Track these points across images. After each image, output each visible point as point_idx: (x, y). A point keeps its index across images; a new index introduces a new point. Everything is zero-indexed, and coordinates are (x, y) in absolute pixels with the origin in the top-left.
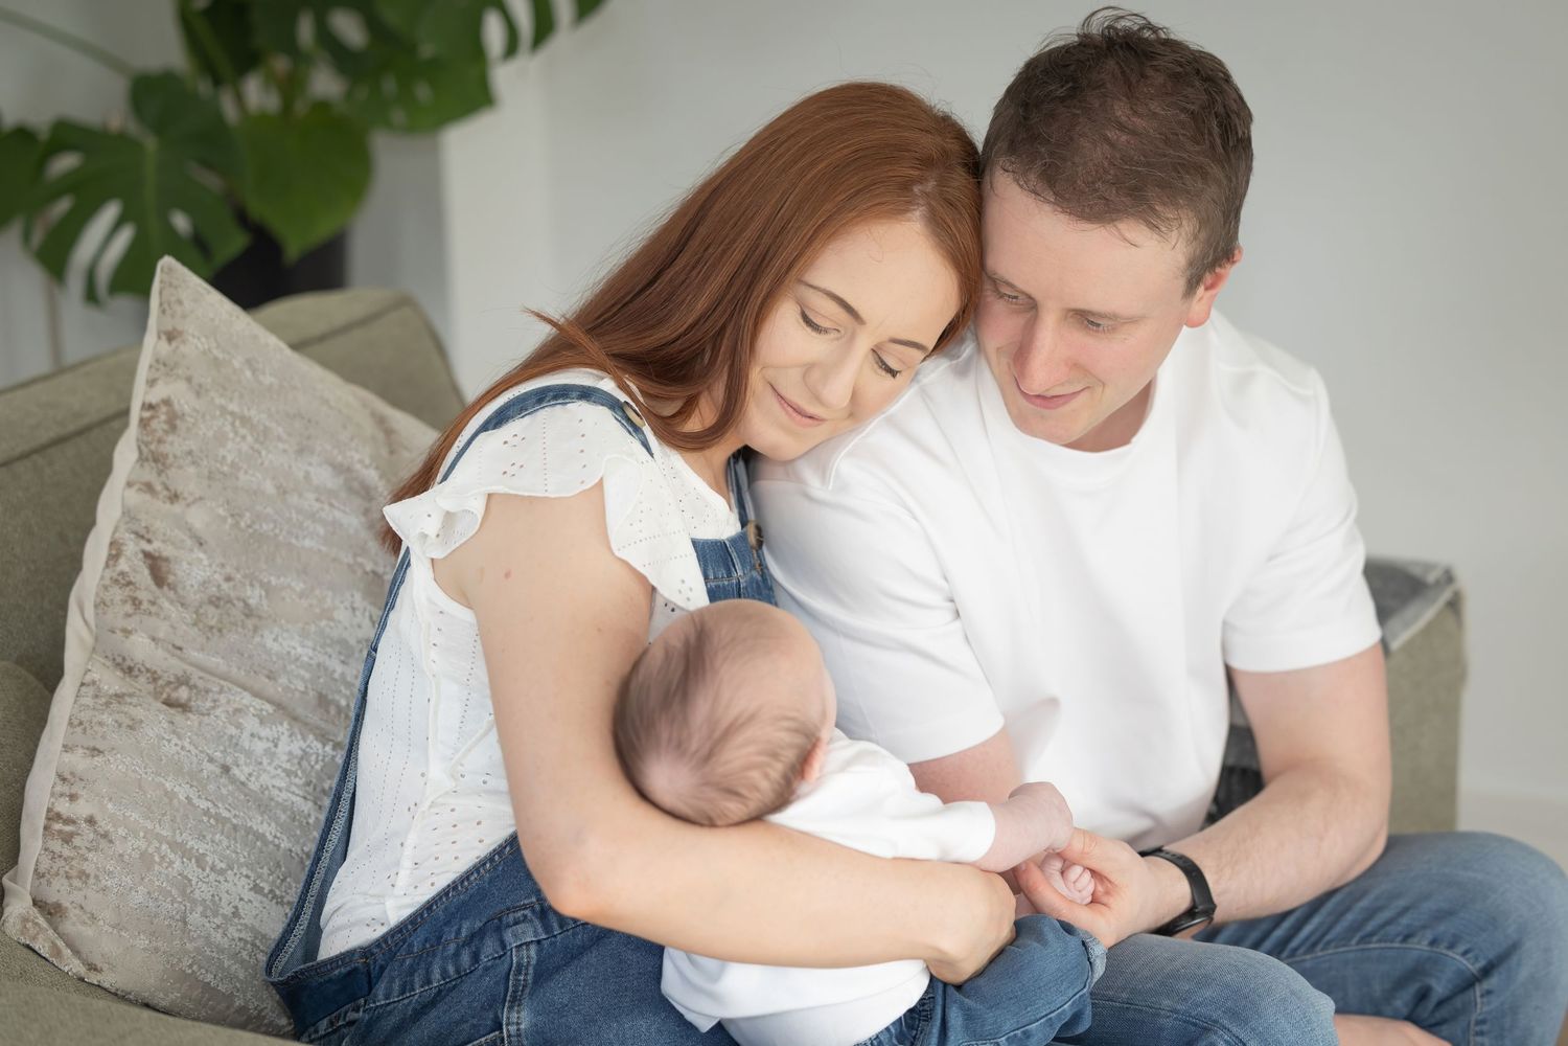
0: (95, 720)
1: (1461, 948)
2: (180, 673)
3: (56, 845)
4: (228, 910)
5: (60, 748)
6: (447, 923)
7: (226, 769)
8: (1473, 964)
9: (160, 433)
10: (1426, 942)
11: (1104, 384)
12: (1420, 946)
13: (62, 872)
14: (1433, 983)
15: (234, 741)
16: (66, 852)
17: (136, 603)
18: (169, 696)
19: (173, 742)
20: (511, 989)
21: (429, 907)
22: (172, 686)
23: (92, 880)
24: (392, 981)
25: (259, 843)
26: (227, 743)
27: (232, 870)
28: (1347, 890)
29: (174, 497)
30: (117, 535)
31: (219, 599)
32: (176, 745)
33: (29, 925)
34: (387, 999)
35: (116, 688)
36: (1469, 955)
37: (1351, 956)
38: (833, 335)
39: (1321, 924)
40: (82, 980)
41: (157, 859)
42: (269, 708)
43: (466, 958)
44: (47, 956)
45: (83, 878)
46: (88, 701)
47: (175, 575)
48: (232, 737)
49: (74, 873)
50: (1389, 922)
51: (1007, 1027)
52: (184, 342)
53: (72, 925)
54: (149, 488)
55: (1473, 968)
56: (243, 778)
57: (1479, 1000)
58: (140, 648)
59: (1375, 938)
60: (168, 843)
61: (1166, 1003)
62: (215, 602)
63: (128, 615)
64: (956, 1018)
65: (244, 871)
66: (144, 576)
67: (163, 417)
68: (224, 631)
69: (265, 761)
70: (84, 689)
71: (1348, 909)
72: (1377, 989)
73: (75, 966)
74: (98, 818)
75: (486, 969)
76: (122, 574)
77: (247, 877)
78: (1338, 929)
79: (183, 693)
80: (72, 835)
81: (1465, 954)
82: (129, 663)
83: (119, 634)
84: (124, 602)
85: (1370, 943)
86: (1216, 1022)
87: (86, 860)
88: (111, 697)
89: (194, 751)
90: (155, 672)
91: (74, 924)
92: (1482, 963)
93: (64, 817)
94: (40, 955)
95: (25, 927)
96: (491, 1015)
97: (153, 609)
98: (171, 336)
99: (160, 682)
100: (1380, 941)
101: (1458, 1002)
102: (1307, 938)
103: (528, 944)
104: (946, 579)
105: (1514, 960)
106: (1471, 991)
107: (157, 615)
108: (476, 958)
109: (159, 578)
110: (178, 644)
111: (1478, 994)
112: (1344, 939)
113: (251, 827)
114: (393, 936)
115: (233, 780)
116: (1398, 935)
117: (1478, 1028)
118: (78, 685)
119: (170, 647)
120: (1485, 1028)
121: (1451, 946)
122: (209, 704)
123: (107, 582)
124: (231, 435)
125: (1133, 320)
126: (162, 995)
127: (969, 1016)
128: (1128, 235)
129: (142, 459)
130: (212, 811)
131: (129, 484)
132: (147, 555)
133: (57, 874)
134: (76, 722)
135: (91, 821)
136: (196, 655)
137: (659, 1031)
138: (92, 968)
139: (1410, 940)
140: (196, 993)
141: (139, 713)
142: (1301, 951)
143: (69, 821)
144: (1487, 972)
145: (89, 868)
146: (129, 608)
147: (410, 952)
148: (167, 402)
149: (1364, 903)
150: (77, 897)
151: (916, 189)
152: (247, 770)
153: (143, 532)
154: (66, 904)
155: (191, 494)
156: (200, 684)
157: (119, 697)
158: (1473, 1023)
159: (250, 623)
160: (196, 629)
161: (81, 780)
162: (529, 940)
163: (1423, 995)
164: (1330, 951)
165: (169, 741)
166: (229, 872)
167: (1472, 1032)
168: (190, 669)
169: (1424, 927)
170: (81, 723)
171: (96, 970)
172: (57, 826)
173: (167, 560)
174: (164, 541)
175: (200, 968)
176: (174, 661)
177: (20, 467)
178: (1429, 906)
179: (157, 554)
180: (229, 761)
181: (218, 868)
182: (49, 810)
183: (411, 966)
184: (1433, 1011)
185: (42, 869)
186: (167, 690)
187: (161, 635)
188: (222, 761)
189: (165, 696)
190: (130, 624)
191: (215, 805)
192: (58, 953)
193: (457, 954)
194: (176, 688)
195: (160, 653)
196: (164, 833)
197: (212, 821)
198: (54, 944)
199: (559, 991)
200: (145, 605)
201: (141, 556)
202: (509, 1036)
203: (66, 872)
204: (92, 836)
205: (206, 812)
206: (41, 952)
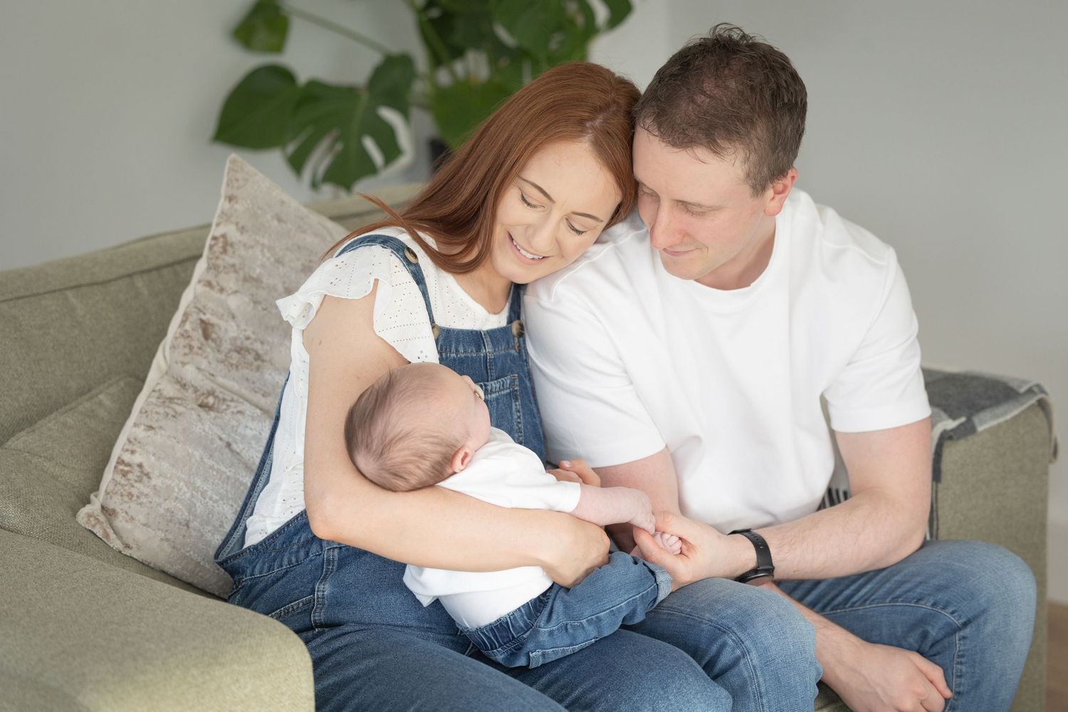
0: (154, 410)
1: (950, 610)
2: (210, 389)
3: (119, 478)
4: (217, 524)
5: (132, 424)
6: (296, 534)
7: (229, 445)
8: (958, 620)
9: (217, 254)
10: (929, 604)
11: (707, 248)
12: (926, 606)
13: (119, 492)
14: (929, 629)
15: (235, 429)
16: (123, 481)
17: (191, 348)
18: (203, 401)
19: (198, 427)
20: (324, 573)
21: (287, 525)
22: (205, 396)
23: (134, 498)
24: (264, 563)
25: (242, 488)
26: (230, 430)
27: (223, 500)
28: (889, 569)
29: (222, 290)
30: (189, 309)
31: (241, 349)
32: (200, 428)
33: (92, 519)
34: (260, 574)
35: (171, 394)
36: (955, 615)
37: (886, 609)
38: (539, 209)
39: (871, 589)
40: (120, 552)
41: (176, 490)
42: (258, 412)
43: (302, 554)
44: (101, 537)
45: (130, 497)
46: (154, 400)
47: (216, 333)
48: (233, 427)
49: (125, 493)
50: (909, 591)
51: (586, 614)
52: (237, 202)
53: (120, 522)
54: (209, 284)
55: (959, 623)
56: (238, 451)
57: (957, 641)
58: (190, 373)
59: (900, 599)
60: (185, 482)
61: (708, 615)
62: (239, 350)
63: (185, 354)
64: (559, 607)
65: (230, 502)
66: (198, 334)
67: (220, 245)
68: (240, 367)
69: (253, 442)
70: (153, 394)
71: (888, 581)
72: (899, 631)
73: (116, 544)
74: (145, 465)
75: (311, 561)
76: (186, 331)
77: (232, 506)
78: (881, 592)
79: (211, 400)
80: (128, 472)
81: (953, 613)
82: (184, 381)
83: (180, 365)
84: (185, 347)
85: (897, 602)
86: (730, 628)
87: (133, 486)
88: (167, 399)
89: (210, 433)
90: (196, 388)
91: (121, 521)
92: (964, 620)
93: (126, 462)
94: (97, 536)
95: (89, 520)
96: (311, 586)
97: (200, 352)
98: (231, 199)
99: (198, 393)
100: (902, 601)
101: (946, 642)
102: (862, 597)
103: (334, 548)
104: (620, 359)
105: (982, 619)
106: (954, 637)
107: (202, 355)
108: (307, 554)
109: (206, 336)
110: (212, 372)
111: (957, 638)
112: (883, 599)
113: (238, 479)
114: (269, 540)
115: (232, 451)
116: (914, 598)
117: (959, 660)
118: (151, 390)
119: (208, 374)
120: (963, 660)
121: (944, 608)
122: (224, 407)
123: (178, 335)
124: (260, 257)
125: (715, 209)
126: (169, 566)
127: (566, 607)
128: (699, 156)
129: (209, 268)
130: (216, 467)
131: (199, 282)
132: (202, 321)
133: (116, 493)
134: (144, 411)
135: (140, 466)
136: (220, 380)
137: (402, 603)
138: (127, 546)
139: (920, 602)
140: (191, 567)
141: (180, 409)
142: (858, 604)
143: (129, 465)
144: (965, 625)
145: (134, 491)
146: (187, 350)
147: (274, 549)
148: (224, 236)
149: (897, 578)
150: (125, 507)
151: (588, 124)
152: (241, 446)
153: (202, 308)
154: (118, 510)
155: (231, 288)
156: (221, 396)
157: (171, 399)
158: (956, 656)
159: (256, 363)
160: (223, 364)
161: (139, 443)
162: (335, 546)
163: (925, 635)
164: (874, 605)
165: (196, 426)
166: (221, 502)
167: (955, 662)
168: (215, 386)
169: (929, 595)
170: (146, 412)
171: (129, 547)
172: (121, 467)
173: (212, 325)
174: (212, 314)
175: (194, 553)
176: (207, 382)
177: (165, 272)
178: (934, 582)
179: (207, 322)
180: (230, 440)
181: (214, 499)
182: (119, 458)
183: (274, 556)
184: (931, 647)
185: (109, 491)
186: (202, 398)
187: (203, 367)
188: (227, 440)
189: (200, 401)
190: (186, 359)
191: (218, 463)
192: (107, 536)
193: (298, 552)
194: (207, 398)
195: (200, 376)
196: (183, 476)
197: (215, 473)
198: (105, 531)
199: (348, 575)
200: (196, 349)
201: (199, 322)
202: (318, 598)
203: (121, 493)
204: (139, 474)
205: (212, 467)
206: (98, 534)
